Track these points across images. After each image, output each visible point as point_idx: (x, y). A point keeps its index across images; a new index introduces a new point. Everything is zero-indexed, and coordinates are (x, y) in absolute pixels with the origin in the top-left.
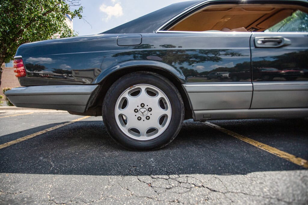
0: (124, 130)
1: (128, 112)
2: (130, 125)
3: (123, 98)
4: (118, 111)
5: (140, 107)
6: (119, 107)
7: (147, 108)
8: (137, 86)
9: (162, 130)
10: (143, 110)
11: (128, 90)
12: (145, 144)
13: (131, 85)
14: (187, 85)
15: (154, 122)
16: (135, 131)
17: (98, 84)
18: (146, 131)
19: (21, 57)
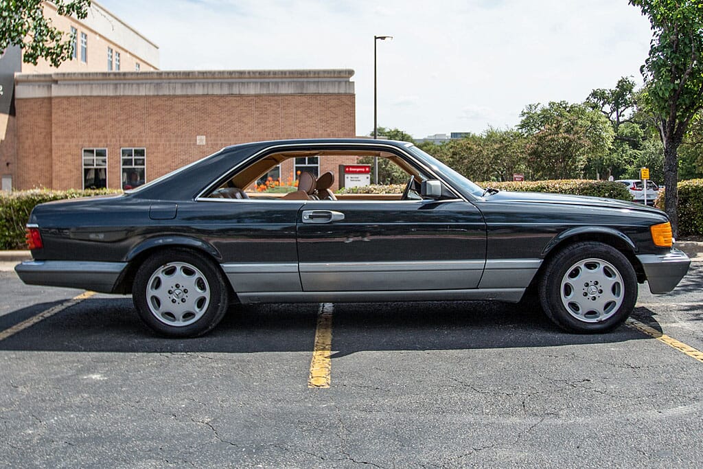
0: (157, 314)
1: (161, 293)
2: (163, 308)
3: (156, 278)
4: (150, 292)
5: (175, 288)
6: (152, 288)
7: (183, 289)
8: (171, 265)
9: (199, 314)
10: (177, 292)
11: (162, 268)
12: (180, 330)
13: (165, 264)
14: (225, 265)
15: (191, 305)
16: (169, 315)
17: (128, 262)
18: (183, 315)
19: (37, 226)
